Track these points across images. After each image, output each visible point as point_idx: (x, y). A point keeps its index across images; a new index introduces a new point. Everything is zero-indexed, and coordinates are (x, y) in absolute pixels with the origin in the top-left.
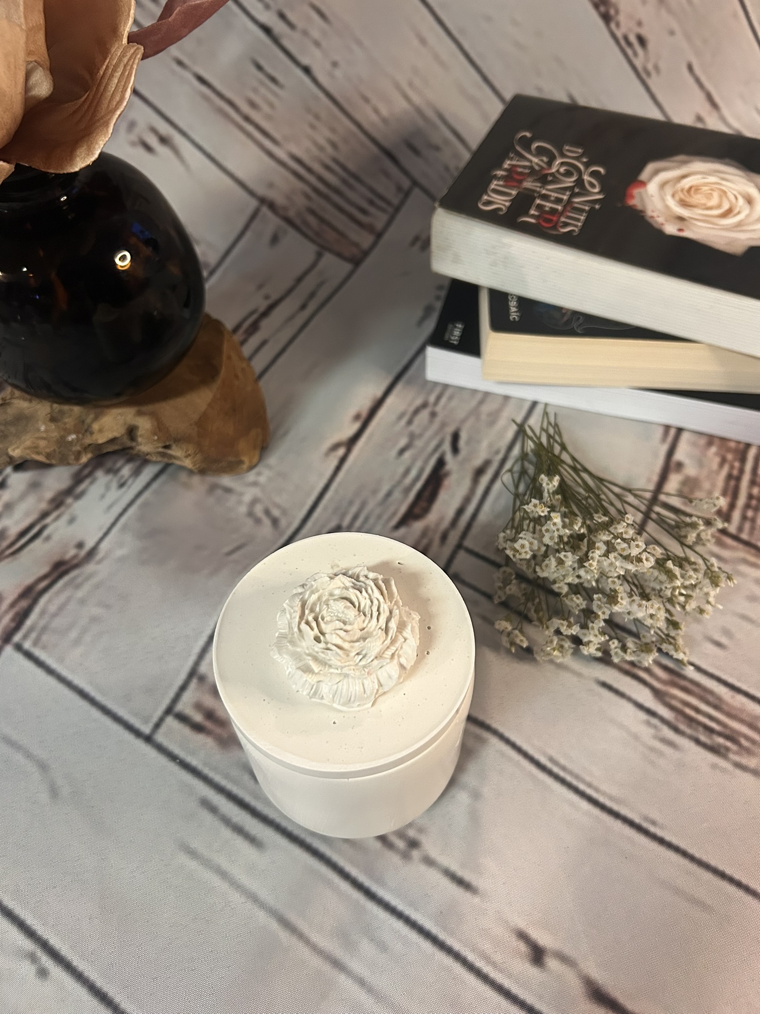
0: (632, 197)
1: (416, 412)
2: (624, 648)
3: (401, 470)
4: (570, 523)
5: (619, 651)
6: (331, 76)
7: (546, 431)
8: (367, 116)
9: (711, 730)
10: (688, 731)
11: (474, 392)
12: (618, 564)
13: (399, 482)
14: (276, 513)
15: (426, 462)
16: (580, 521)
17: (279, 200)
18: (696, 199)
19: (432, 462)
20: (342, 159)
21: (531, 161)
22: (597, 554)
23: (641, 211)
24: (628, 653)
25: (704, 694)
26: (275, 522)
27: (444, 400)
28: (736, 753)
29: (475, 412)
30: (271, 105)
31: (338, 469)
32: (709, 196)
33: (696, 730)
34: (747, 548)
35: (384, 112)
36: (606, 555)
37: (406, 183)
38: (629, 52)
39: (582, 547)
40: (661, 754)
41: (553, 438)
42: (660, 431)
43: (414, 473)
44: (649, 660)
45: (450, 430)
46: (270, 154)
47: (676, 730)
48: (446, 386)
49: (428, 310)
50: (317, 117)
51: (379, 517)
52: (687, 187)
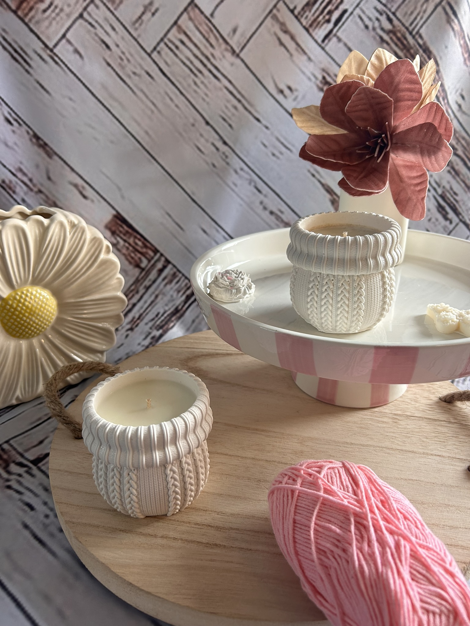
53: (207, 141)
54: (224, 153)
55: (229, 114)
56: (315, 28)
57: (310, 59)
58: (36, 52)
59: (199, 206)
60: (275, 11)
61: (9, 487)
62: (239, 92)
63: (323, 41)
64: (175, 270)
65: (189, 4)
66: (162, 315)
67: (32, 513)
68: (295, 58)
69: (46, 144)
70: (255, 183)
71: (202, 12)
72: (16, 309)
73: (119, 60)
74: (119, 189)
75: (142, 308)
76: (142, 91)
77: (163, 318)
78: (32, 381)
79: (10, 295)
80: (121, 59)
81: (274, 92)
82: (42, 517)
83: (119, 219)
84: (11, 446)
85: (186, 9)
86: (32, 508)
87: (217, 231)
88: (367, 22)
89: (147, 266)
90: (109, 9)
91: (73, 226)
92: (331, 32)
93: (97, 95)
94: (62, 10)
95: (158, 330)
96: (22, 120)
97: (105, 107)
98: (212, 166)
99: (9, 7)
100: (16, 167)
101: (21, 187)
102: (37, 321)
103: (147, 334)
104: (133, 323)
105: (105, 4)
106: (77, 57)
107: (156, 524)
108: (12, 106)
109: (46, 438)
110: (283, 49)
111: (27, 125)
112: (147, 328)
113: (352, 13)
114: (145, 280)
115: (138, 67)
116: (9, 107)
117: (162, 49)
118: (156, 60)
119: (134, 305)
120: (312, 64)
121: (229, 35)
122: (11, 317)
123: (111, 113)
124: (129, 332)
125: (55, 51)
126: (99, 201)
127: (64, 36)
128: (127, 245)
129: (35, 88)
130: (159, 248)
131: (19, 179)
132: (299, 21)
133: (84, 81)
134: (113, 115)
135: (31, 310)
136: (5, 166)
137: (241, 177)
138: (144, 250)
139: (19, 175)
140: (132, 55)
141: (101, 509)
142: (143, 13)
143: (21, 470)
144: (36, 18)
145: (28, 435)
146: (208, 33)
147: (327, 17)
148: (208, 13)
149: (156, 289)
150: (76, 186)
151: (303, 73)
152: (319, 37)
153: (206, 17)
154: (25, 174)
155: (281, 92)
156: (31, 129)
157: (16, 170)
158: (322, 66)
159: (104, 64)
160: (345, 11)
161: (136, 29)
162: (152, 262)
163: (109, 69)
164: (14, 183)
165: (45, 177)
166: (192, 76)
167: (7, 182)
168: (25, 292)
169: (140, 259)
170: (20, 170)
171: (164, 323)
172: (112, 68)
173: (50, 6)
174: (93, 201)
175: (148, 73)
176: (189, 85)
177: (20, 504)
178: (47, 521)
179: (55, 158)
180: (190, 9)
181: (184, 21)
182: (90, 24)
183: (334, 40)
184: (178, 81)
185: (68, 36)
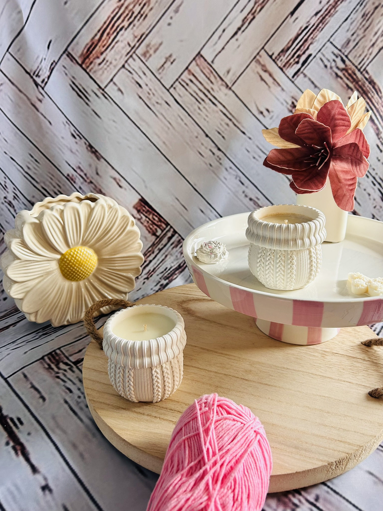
53: (206, 148)
54: (218, 157)
55: (223, 129)
56: (288, 68)
57: (283, 89)
58: (93, 91)
59: (199, 194)
60: (258, 57)
61: (58, 377)
62: (231, 114)
63: (293, 77)
64: (180, 238)
65: (197, 55)
66: (169, 270)
67: (71, 394)
68: (272, 89)
69: (96, 151)
70: (240, 178)
71: (206, 60)
72: (70, 261)
73: (147, 95)
74: (144, 181)
75: (155, 264)
76: (162, 114)
77: (169, 272)
78: (78, 309)
79: (67, 252)
80: (149, 94)
81: (256, 113)
82: (76, 397)
83: (143, 201)
84: (61, 351)
85: (194, 59)
86: (71, 391)
87: (211, 211)
88: (326, 62)
89: (160, 234)
90: (142, 61)
91: (110, 207)
92: (299, 70)
93: (131, 118)
94: (111, 63)
95: (165, 280)
96: (82, 136)
97: (136, 126)
98: (209, 166)
99: (77, 63)
100: (77, 166)
101: (79, 179)
102: (83, 270)
103: (158, 282)
104: (149, 274)
105: (139, 58)
106: (120, 93)
107: (145, 407)
108: (76, 126)
109: (84, 348)
110: (263, 83)
111: (85, 138)
112: (158, 278)
113: (315, 56)
114: (159, 244)
115: (160, 98)
116: (74, 127)
117: (177, 86)
118: (172, 93)
119: (151, 261)
120: (284, 93)
121: (224, 75)
122: (67, 266)
123: (140, 130)
124: (146, 280)
125: (106, 90)
126: (130, 189)
127: (112, 80)
128: (147, 219)
129: (92, 115)
130: (169, 222)
131: (78, 174)
132: (276, 63)
133: (123, 109)
134: (142, 131)
135: (80, 262)
136: (69, 165)
137: (230, 173)
138: (159, 223)
139: (78, 171)
140: (156, 91)
141: (112, 394)
142: (165, 63)
143: (66, 368)
144: (94, 69)
145: (73, 346)
146: (209, 74)
147: (297, 60)
148: (210, 61)
149: (166, 251)
150: (115, 179)
151: (278, 99)
152: (290, 74)
153: (208, 64)
154: (82, 171)
155: (262, 113)
156: (88, 141)
157: (77, 168)
158: (292, 94)
159: (138, 97)
160: (310, 55)
161: (160, 73)
162: (165, 232)
163: (141, 100)
164: (75, 176)
165: (95, 172)
166: (197, 103)
167: (71, 175)
168: (77, 250)
169: (156, 229)
170: (79, 168)
171: (170, 275)
172: (143, 100)
173: (103, 61)
174: (125, 189)
175: (167, 103)
176: (195, 110)
177: (64, 388)
178: (79, 400)
179: (102, 160)
180: (197, 58)
181: (193, 67)
182: (129, 71)
183: (302, 75)
184: (187, 107)
185: (114, 80)
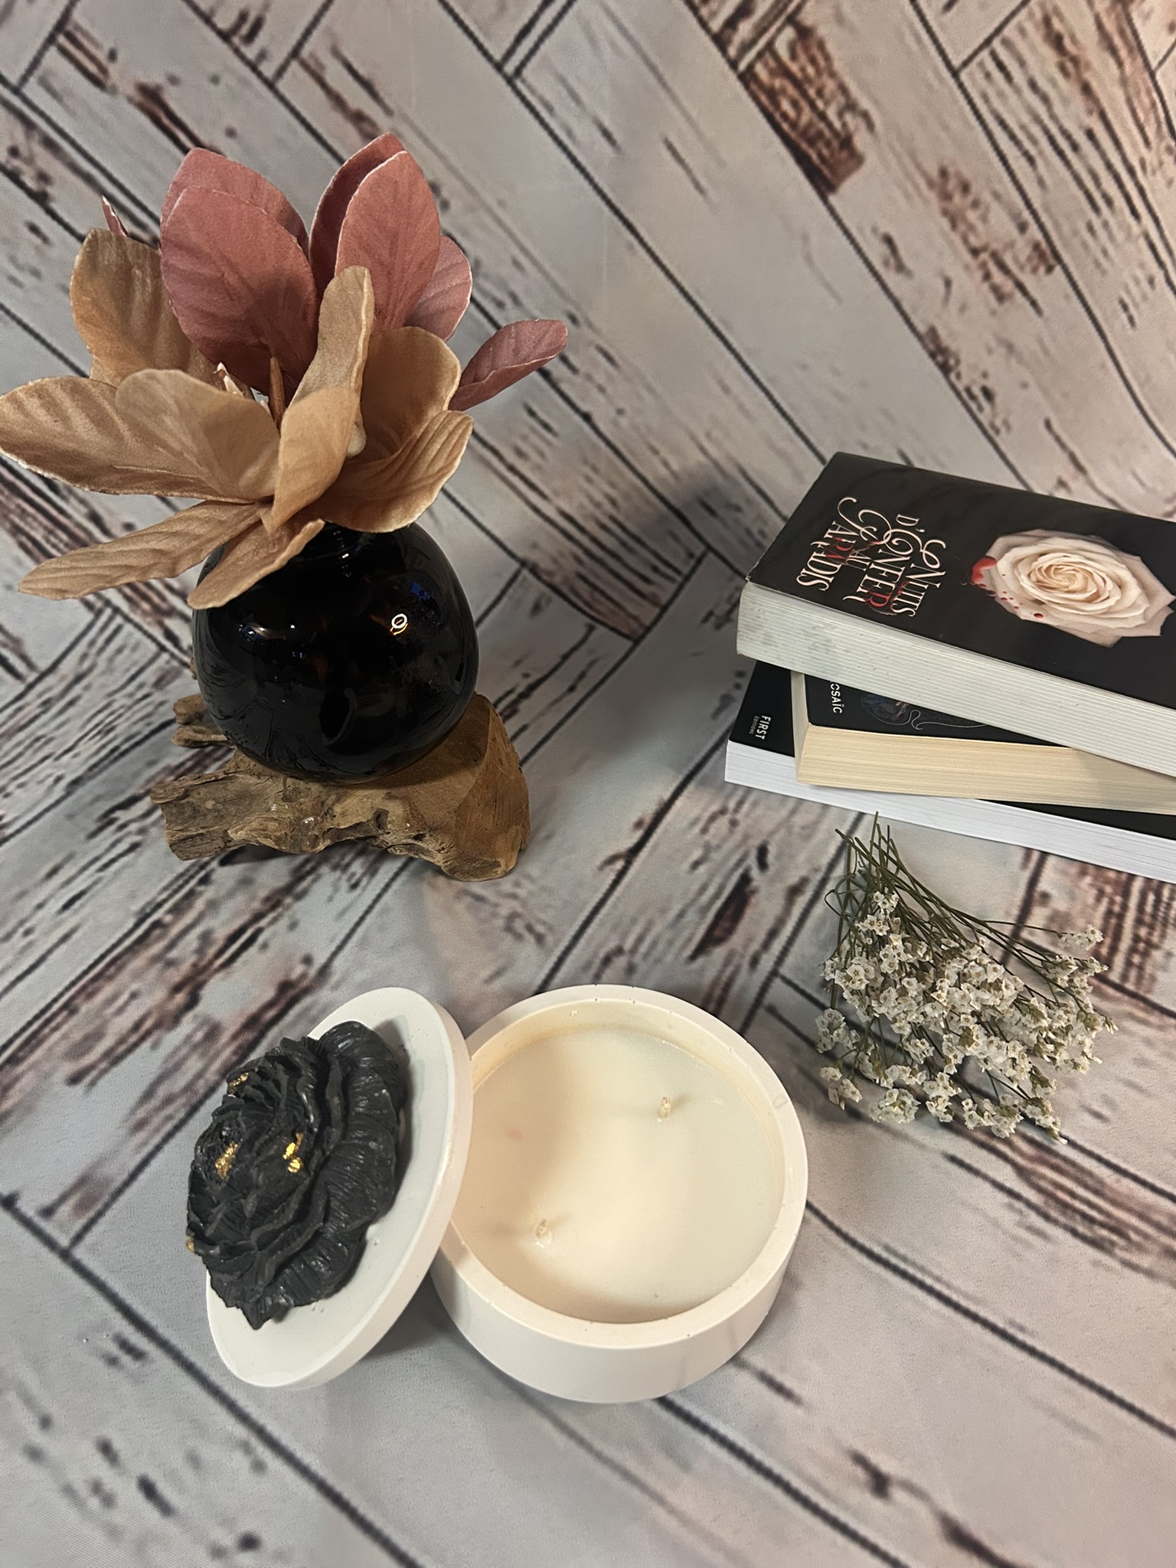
0: (981, 576)
1: (713, 818)
2: (980, 1112)
3: (696, 887)
4: (912, 949)
5: (973, 1112)
6: (616, 424)
7: (878, 847)
8: (654, 470)
9: (1092, 1221)
10: (1062, 1219)
11: (785, 798)
12: (972, 996)
13: (694, 900)
14: (540, 929)
15: (727, 877)
16: (924, 947)
17: (545, 564)
18: (1056, 580)
19: (735, 878)
20: (621, 518)
21: (858, 531)
22: (946, 984)
23: (991, 592)
24: (986, 1117)
25: (1081, 1176)
26: (540, 939)
27: (746, 807)
28: (1123, 1249)
29: (786, 823)
30: (541, 454)
31: (616, 883)
32: (1072, 578)
33: (1072, 1218)
34: (1134, 1001)
35: (675, 465)
36: (957, 985)
37: (698, 549)
38: (974, 406)
39: (927, 979)
40: (1028, 1245)
41: (887, 855)
42: (1019, 856)
43: (711, 891)
44: (1009, 1127)
45: (755, 843)
46: (536, 510)
47: (1047, 1217)
48: (749, 790)
49: (726, 700)
50: (595, 469)
51: (670, 943)
52: (1045, 566)
